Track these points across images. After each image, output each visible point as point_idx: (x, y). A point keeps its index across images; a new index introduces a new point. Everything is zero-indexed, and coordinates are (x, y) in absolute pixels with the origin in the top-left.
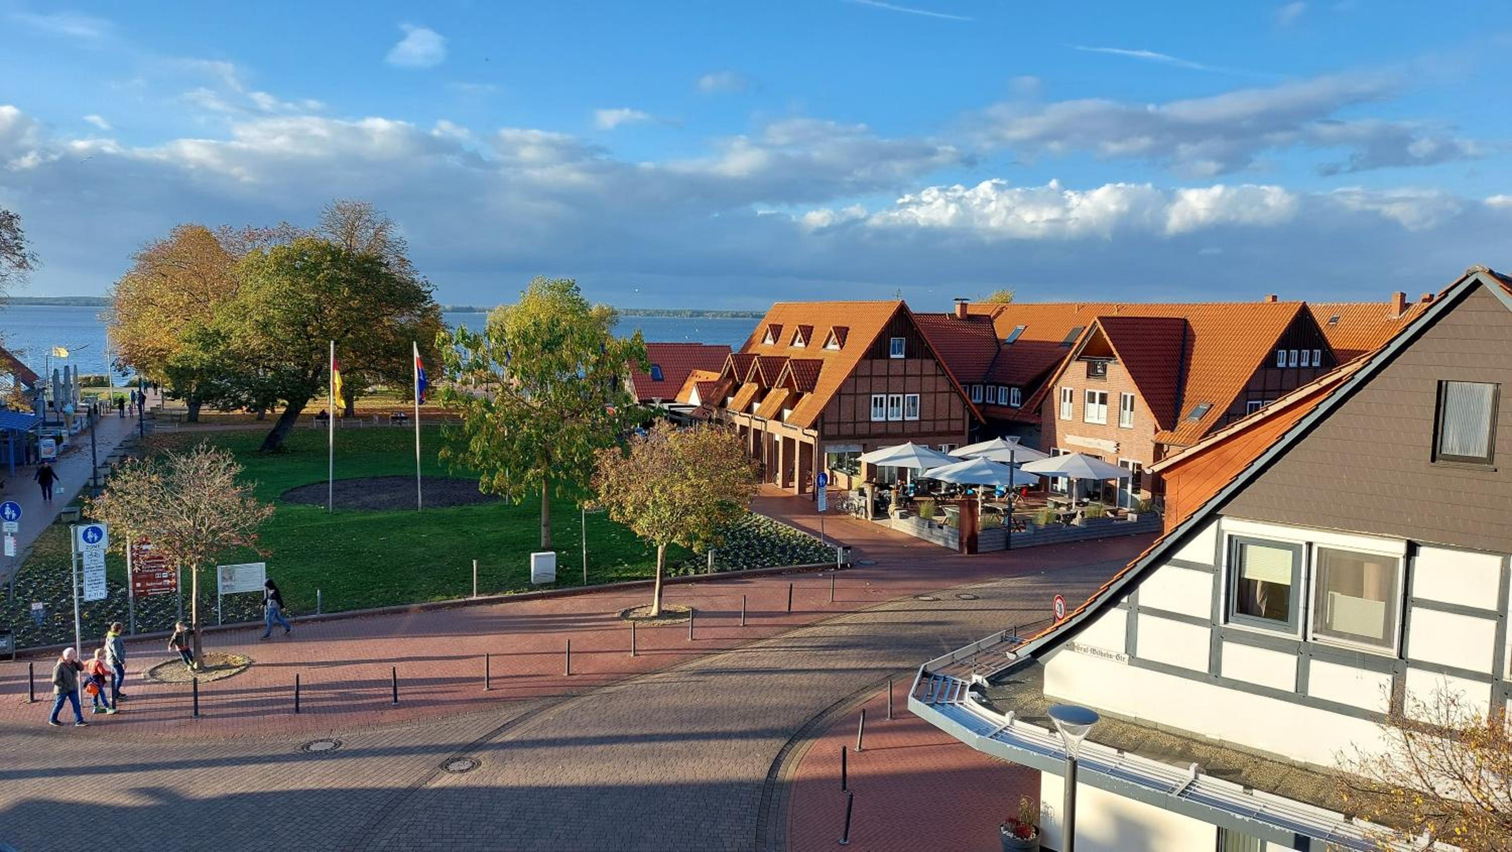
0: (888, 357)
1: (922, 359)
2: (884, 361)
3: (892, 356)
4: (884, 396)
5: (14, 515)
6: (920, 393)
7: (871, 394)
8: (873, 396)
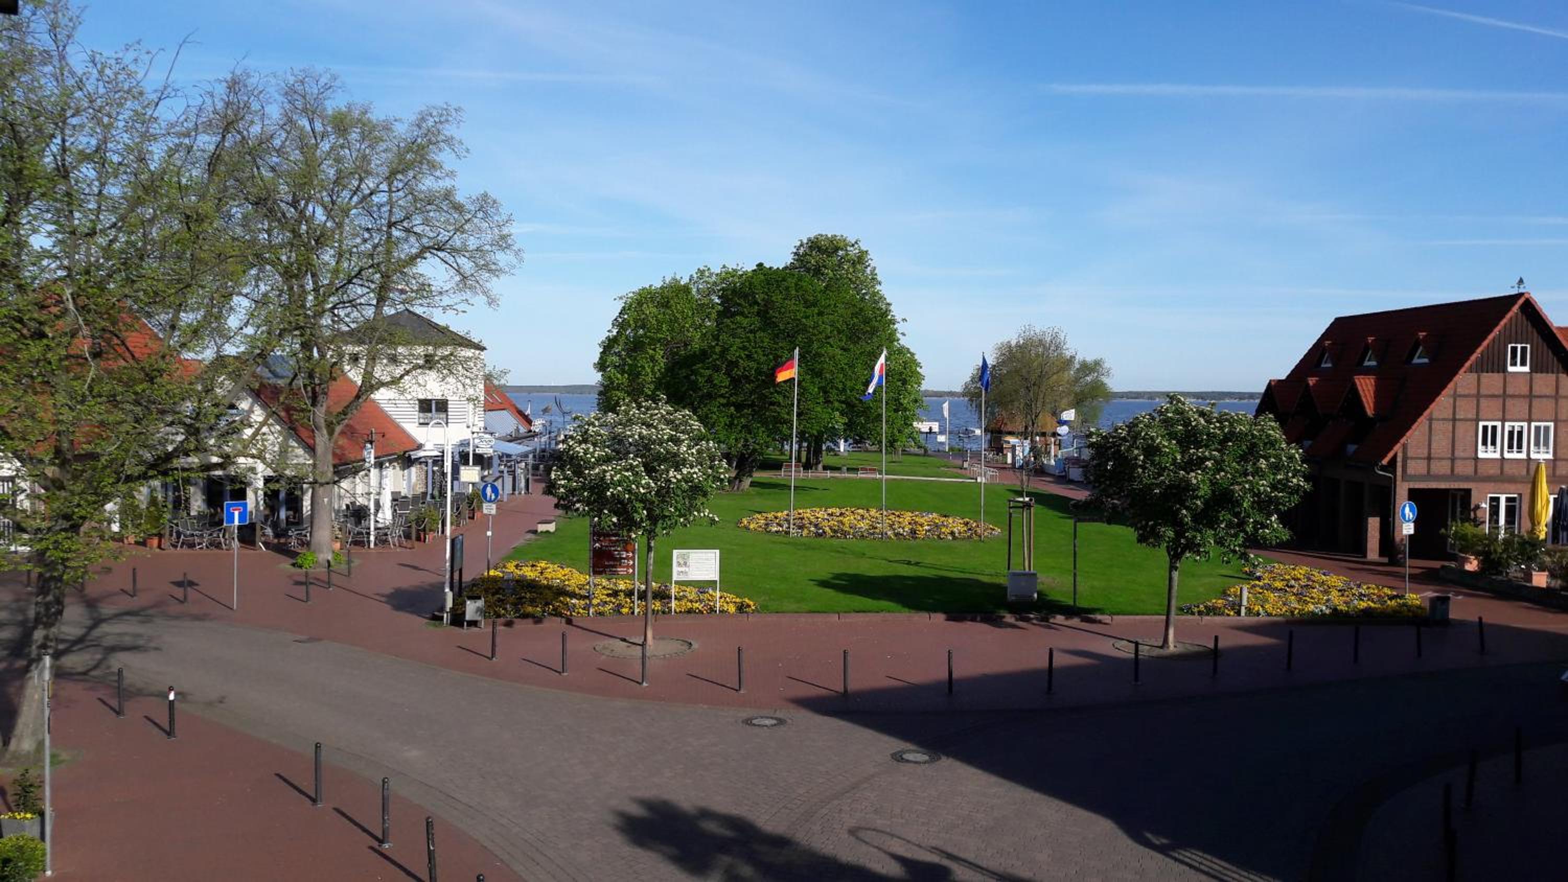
0: (1504, 370)
1: (1558, 373)
2: (1496, 375)
3: (1511, 369)
4: (1499, 424)
5: (493, 497)
6: (1556, 421)
7: (1477, 420)
8: (1481, 424)
